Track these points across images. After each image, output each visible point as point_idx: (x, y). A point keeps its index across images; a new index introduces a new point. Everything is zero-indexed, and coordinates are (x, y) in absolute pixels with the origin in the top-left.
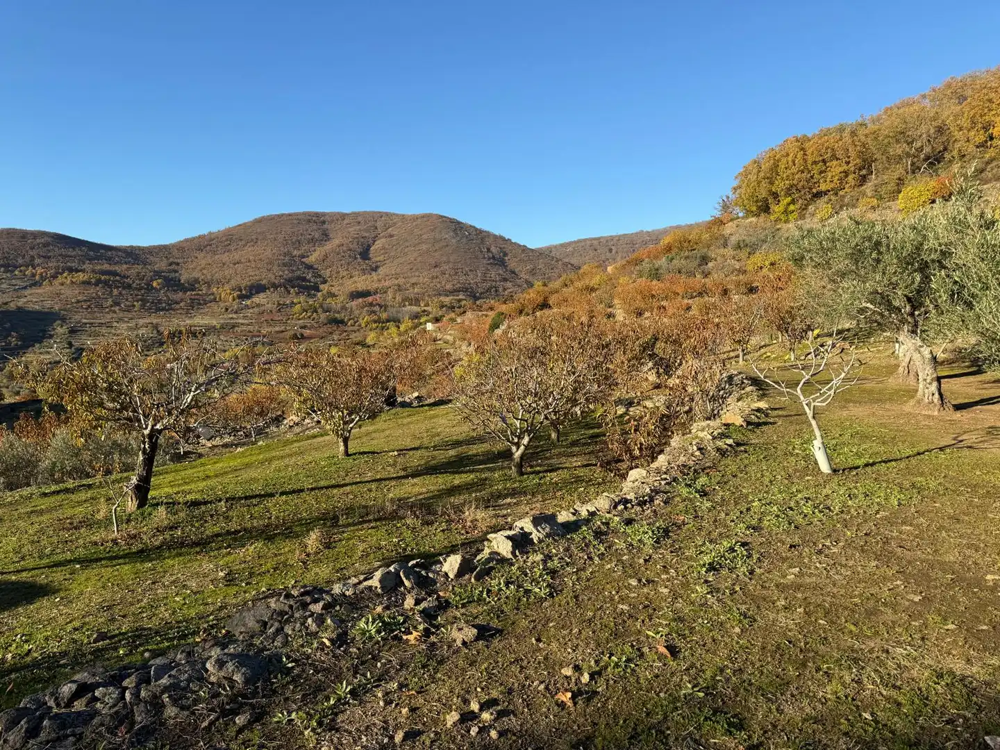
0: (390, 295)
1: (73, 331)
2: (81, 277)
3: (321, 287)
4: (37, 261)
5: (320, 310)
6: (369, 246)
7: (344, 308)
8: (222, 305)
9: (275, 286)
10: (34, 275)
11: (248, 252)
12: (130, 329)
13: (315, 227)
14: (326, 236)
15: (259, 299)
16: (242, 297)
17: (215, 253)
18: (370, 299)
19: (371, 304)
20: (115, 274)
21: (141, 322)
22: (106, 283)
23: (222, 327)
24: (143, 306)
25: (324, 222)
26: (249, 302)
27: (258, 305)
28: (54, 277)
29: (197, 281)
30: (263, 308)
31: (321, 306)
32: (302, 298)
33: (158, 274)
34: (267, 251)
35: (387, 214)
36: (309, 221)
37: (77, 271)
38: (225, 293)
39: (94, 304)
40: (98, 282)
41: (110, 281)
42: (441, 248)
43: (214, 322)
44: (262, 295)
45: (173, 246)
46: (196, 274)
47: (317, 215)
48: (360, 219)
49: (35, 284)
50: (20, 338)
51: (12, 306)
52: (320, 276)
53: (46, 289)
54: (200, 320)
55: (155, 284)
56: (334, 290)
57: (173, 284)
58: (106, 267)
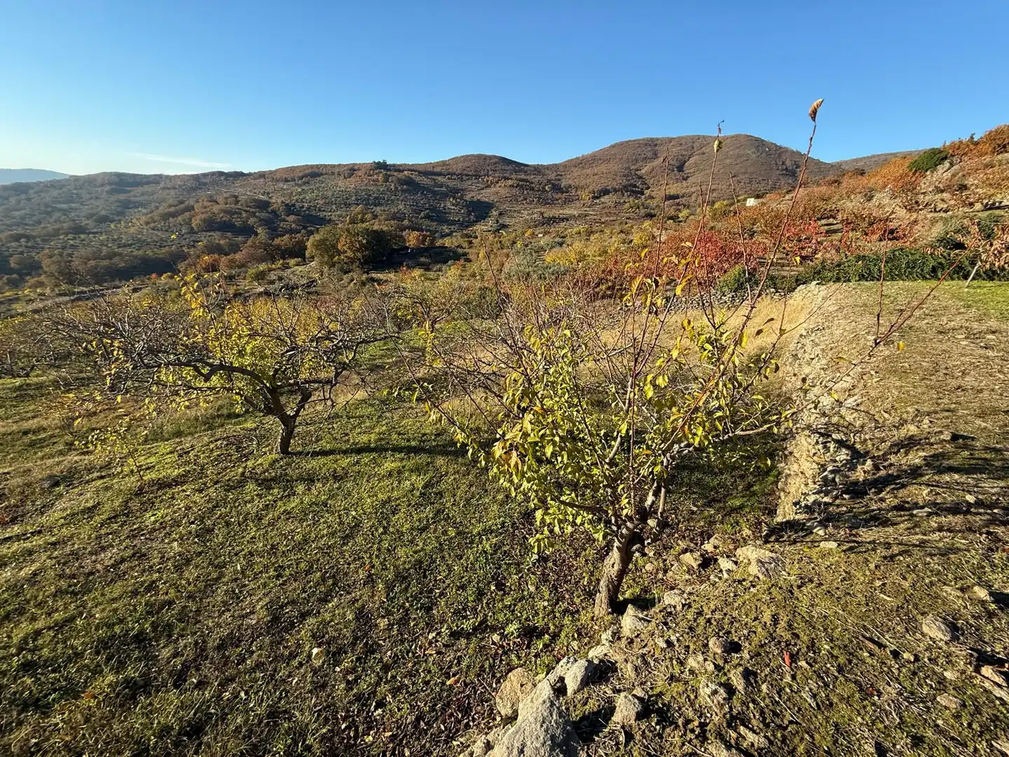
0: (693, 198)
1: (501, 214)
2: (510, 182)
3: (645, 192)
4: (490, 173)
5: (641, 207)
6: (685, 162)
7: (658, 206)
8: (582, 202)
9: (615, 191)
10: (488, 181)
11: (603, 168)
12: (529, 214)
13: (649, 149)
14: (656, 156)
15: (604, 199)
16: (595, 198)
17: (583, 168)
18: (677, 201)
19: (678, 204)
20: (526, 181)
21: (536, 210)
22: (522, 186)
23: (579, 216)
24: (539, 201)
25: (656, 145)
26: (598, 201)
27: (603, 203)
28: (497, 183)
29: (570, 186)
30: (604, 205)
31: (643, 204)
32: (631, 199)
33: (549, 181)
34: (614, 167)
35: (704, 137)
36: (646, 145)
37: (508, 179)
38: (585, 195)
39: (514, 199)
40: (518, 185)
41: (524, 186)
42: (741, 163)
43: (575, 213)
44: (607, 197)
45: (560, 164)
46: (570, 182)
47: (652, 140)
48: (683, 141)
49: (488, 186)
50: (475, 216)
51: (475, 199)
52: (646, 184)
53: (493, 190)
54: (568, 211)
55: (547, 188)
56: (653, 194)
57: (557, 188)
58: (523, 177)
